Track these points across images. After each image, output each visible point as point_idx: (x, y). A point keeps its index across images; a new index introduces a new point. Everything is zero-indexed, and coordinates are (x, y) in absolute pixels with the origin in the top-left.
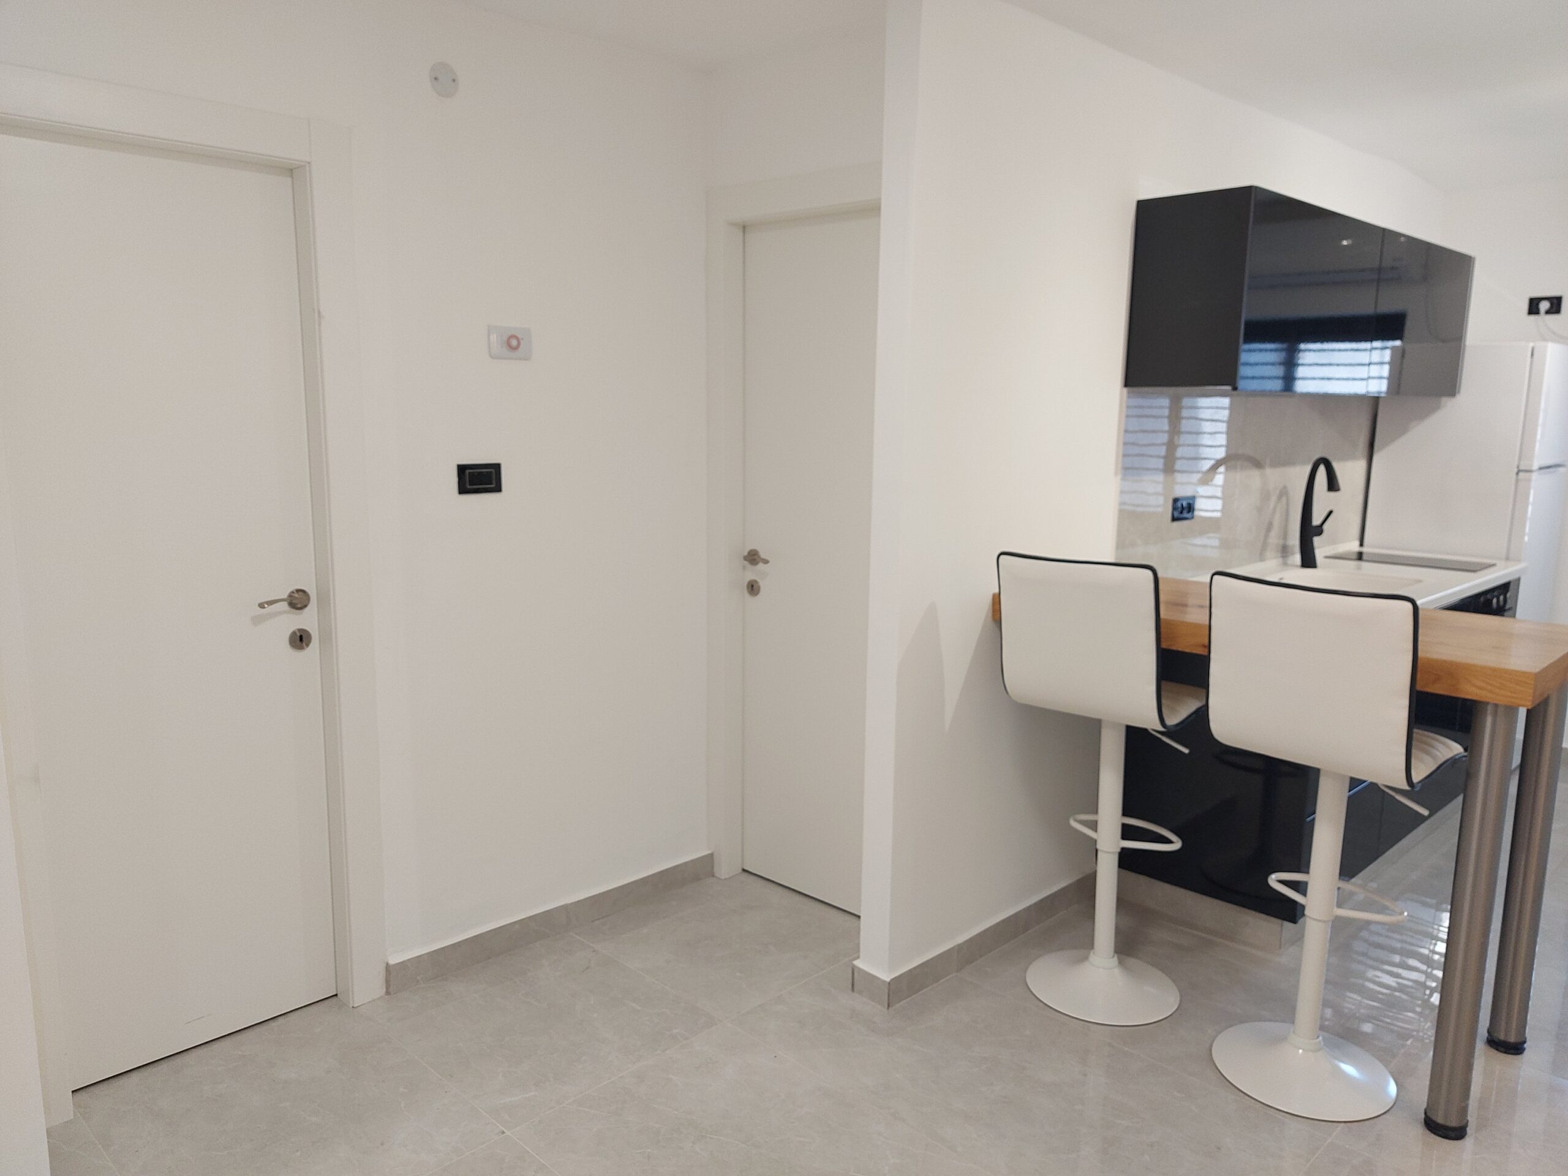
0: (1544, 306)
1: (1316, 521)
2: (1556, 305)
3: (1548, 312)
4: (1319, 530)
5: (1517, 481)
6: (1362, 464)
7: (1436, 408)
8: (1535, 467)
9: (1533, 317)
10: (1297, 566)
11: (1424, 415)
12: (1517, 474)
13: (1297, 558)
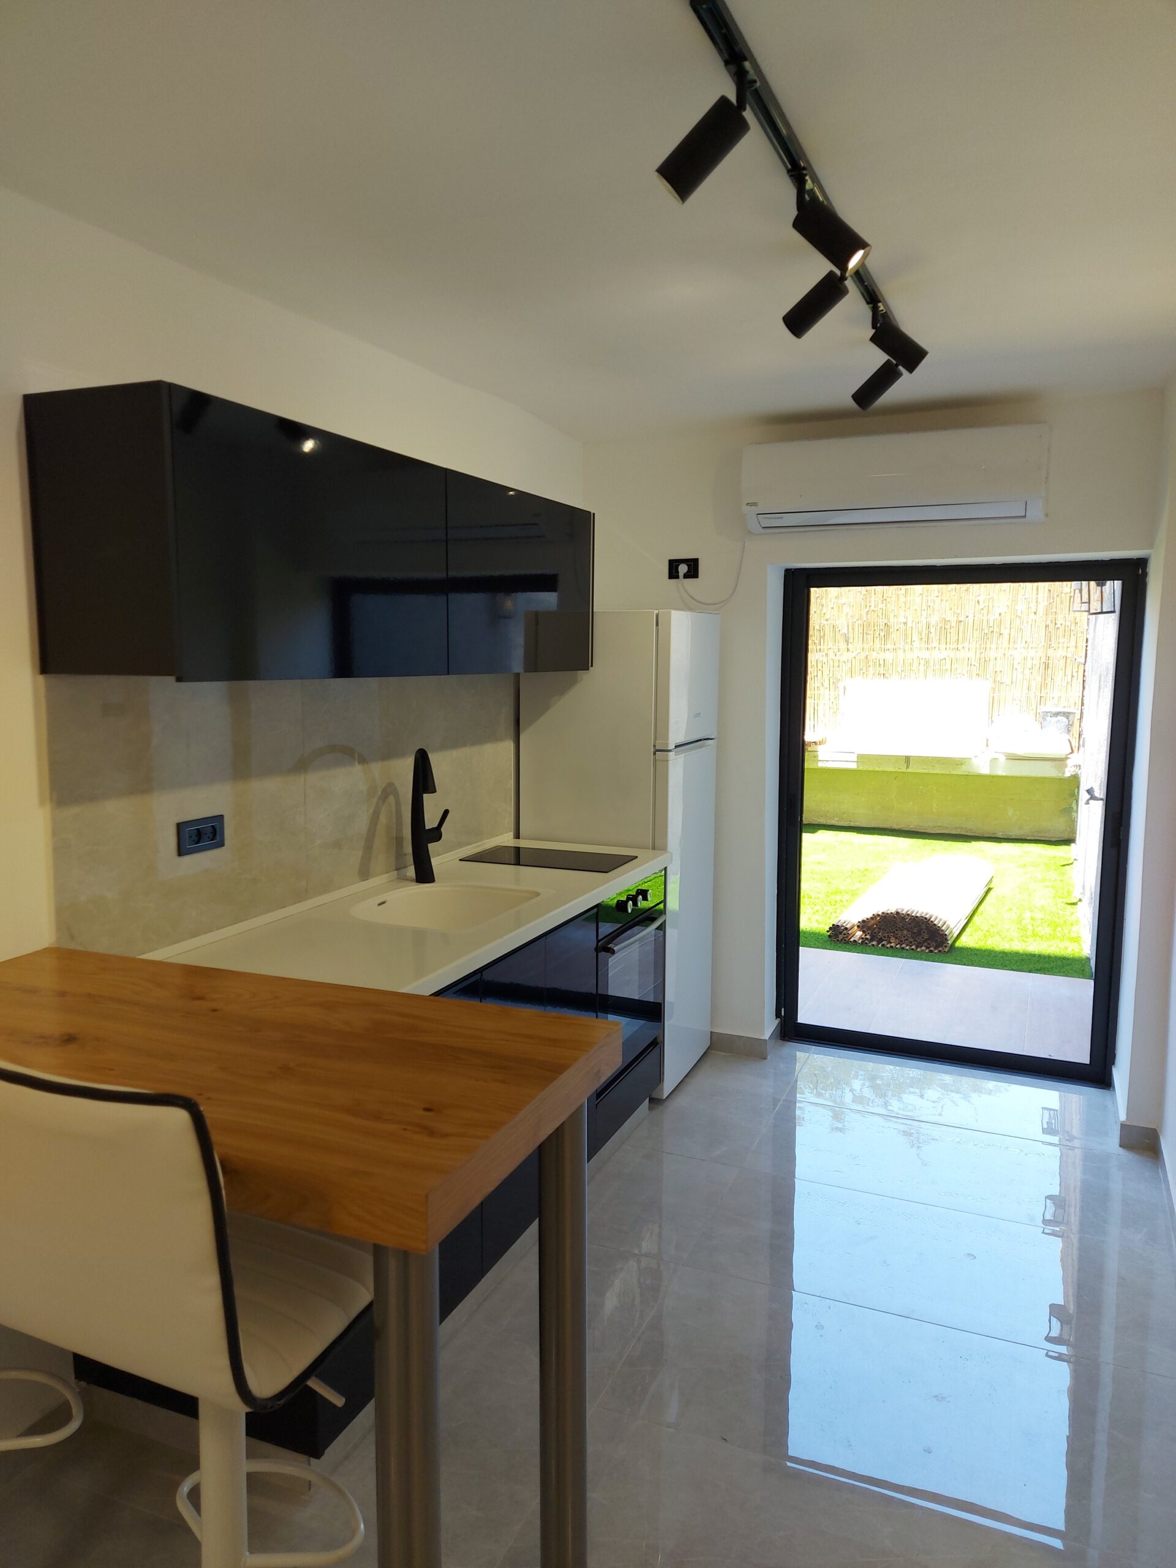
0: (683, 569)
1: (430, 822)
2: (693, 568)
3: (686, 576)
4: (436, 834)
5: (655, 761)
6: (510, 745)
7: (573, 682)
8: (671, 747)
9: (673, 581)
10: (412, 881)
11: (563, 690)
12: (655, 754)
13: (411, 872)
